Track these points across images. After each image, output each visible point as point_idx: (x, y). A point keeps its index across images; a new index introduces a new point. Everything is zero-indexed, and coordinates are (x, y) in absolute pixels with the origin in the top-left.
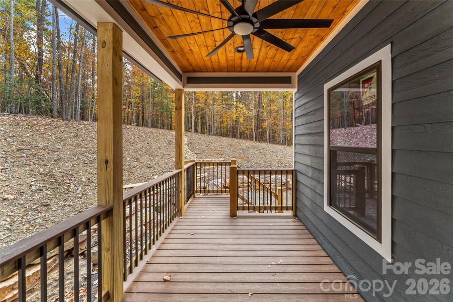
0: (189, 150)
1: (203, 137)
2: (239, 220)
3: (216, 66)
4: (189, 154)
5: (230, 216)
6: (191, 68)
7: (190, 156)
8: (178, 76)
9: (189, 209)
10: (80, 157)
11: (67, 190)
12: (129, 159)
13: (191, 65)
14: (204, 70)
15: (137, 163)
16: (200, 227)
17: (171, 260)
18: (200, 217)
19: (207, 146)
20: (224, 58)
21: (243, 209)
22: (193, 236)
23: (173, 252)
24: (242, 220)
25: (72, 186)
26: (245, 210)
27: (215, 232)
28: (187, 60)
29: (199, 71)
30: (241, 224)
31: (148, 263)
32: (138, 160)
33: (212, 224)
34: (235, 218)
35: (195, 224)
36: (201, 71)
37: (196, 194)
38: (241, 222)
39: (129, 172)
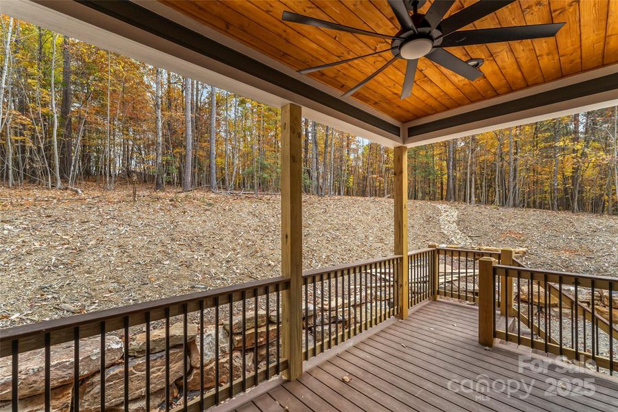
0: (458, 231)
1: (487, 210)
2: (495, 355)
3: (446, 102)
4: (458, 237)
5: (479, 342)
6: (410, 115)
7: (459, 241)
8: (393, 130)
9: (418, 313)
10: (325, 233)
11: (310, 265)
12: (371, 239)
13: (408, 111)
14: (430, 112)
15: (380, 245)
16: (420, 342)
17: (361, 363)
18: (427, 328)
19: (493, 226)
20: (451, 87)
21: (508, 338)
22: (403, 349)
23: (368, 356)
24: (499, 356)
25: (314, 261)
26: (511, 340)
27: (439, 355)
28: (399, 106)
29: (424, 116)
30: (492, 361)
31: (338, 356)
32: (381, 240)
33: (439, 343)
34: (487, 348)
35: (415, 334)
36: (427, 115)
37: (438, 296)
38: (493, 359)
39: (368, 253)
